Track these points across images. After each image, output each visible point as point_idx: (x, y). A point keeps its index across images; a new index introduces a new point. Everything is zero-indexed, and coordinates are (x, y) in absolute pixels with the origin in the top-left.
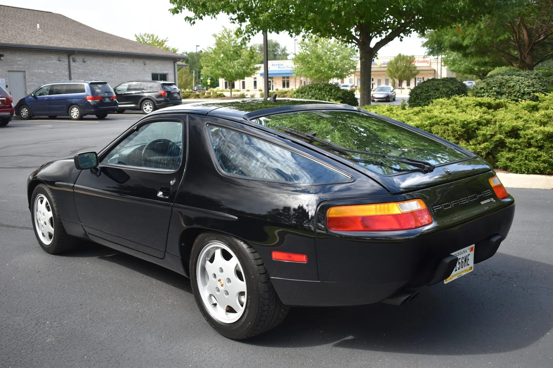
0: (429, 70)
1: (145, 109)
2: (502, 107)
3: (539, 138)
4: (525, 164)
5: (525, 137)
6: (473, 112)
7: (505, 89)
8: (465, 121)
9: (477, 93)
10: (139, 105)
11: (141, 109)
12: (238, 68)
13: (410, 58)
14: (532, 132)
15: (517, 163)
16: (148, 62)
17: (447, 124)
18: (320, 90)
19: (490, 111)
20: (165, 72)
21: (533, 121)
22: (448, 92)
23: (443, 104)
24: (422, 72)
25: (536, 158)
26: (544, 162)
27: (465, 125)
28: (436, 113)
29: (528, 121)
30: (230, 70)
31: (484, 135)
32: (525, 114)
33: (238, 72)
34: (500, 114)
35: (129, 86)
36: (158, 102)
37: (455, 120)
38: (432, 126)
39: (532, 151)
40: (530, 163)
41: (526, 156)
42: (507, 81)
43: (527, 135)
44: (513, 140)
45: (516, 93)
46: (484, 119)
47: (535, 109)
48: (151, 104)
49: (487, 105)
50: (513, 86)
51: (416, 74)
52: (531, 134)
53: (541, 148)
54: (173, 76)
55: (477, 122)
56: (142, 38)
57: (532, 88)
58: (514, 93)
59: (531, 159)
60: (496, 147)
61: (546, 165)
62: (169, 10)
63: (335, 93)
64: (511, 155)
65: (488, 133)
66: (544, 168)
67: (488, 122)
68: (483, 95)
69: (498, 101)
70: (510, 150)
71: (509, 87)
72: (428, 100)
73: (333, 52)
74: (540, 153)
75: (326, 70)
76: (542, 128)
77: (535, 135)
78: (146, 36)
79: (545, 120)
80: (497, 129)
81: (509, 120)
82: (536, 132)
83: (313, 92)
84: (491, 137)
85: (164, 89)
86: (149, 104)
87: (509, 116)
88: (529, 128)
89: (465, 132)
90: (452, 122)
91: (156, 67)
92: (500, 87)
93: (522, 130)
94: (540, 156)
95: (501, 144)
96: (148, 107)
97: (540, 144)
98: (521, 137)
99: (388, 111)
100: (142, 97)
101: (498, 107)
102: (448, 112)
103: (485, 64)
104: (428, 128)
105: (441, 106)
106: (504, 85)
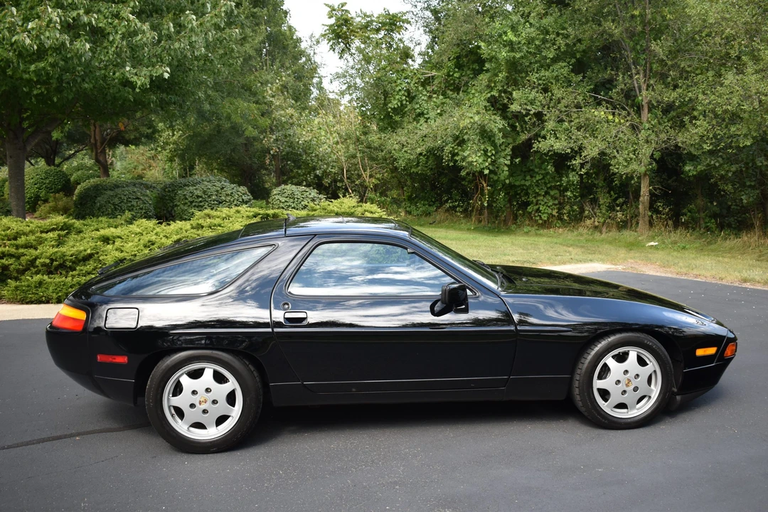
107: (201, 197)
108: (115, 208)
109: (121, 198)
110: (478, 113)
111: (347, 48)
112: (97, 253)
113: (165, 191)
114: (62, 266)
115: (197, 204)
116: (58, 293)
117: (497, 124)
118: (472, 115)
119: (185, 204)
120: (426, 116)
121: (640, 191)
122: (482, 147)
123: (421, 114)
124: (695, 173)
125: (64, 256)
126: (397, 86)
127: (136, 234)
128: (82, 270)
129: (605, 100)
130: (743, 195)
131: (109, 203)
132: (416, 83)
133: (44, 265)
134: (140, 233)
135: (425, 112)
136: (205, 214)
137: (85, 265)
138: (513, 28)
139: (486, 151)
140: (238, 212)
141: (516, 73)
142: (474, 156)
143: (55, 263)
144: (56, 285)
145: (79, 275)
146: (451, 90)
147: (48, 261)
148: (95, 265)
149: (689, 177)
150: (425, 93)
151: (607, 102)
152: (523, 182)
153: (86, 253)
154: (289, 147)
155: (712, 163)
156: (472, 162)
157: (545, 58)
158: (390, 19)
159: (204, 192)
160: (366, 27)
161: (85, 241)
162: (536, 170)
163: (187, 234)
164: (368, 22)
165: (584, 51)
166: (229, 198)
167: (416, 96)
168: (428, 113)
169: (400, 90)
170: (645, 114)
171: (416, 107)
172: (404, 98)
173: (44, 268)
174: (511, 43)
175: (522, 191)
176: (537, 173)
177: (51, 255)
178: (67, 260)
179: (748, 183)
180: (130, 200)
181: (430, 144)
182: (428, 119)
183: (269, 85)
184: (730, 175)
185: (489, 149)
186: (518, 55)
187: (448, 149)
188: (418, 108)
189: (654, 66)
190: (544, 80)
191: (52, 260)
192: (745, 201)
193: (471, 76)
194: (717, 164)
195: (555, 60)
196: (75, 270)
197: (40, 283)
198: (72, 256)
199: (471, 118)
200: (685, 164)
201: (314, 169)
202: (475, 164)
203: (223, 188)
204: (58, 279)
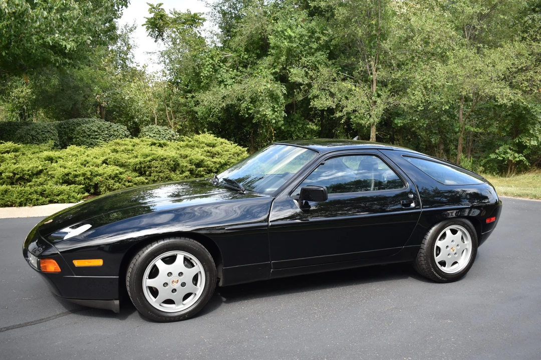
89: (174, 165)
90: (166, 158)
107: (97, 132)
108: (33, 138)
109: (36, 131)
110: (267, 82)
111: (161, 34)
112: (46, 169)
113: (60, 127)
114: (21, 179)
115: (94, 137)
116: (20, 199)
117: (280, 90)
118: (266, 84)
119: (83, 137)
120: (225, 83)
121: (370, 135)
122: (272, 105)
123: (223, 81)
124: (402, 124)
125: (23, 171)
126: (206, 62)
127: (73, 156)
128: (37, 182)
129: (348, 77)
130: (431, 139)
131: (28, 134)
132: (219, 60)
133: (8, 178)
134: (76, 155)
135: (225, 80)
136: (115, 143)
137: (37, 178)
138: (290, 27)
139: (273, 107)
140: (142, 141)
141: (292, 57)
142: (267, 111)
143: (17, 176)
144: (18, 192)
145: (34, 185)
146: (242, 66)
147: (11, 175)
148: (45, 178)
149: (397, 126)
150: (225, 67)
151: (351, 78)
152: (289, 129)
153: (38, 169)
154: (114, 102)
155: (414, 118)
156: (265, 114)
157: (311, 48)
158: (192, 17)
160: (175, 21)
161: (33, 160)
162: (298, 121)
163: (110, 156)
164: (178, 18)
165: (336, 45)
166: (116, 133)
167: (218, 69)
168: (227, 81)
169: (208, 65)
170: (375, 87)
171: (218, 77)
172: (211, 70)
173: (9, 180)
174: (290, 37)
175: (288, 135)
176: (298, 123)
177: (14, 170)
178: (26, 173)
179: (434, 131)
180: (43, 132)
181: (229, 102)
182: (225, 85)
183: (102, 58)
184: (425, 126)
185: (276, 106)
186: (295, 45)
187: (244, 105)
188: (220, 77)
189: (381, 57)
190: (310, 63)
191: (15, 174)
192: (433, 142)
193: (255, 58)
194: (417, 119)
195: (317, 50)
196: (30, 181)
197: (6, 191)
198: (28, 171)
199: (265, 85)
200: (395, 119)
201: (132, 118)
202: (268, 116)
203: (111, 126)
204: (18, 188)
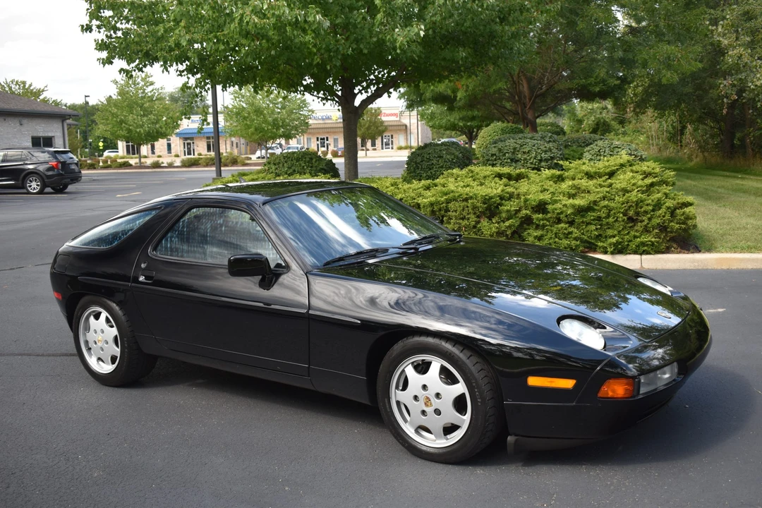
0: (398, 126)
1: (30, 186)
2: (523, 178)
3: (569, 212)
4: (555, 242)
5: (553, 212)
6: (493, 184)
7: (519, 156)
8: (486, 195)
9: (488, 160)
10: (20, 182)
11: (23, 187)
12: (148, 127)
13: (376, 110)
14: (561, 206)
15: (546, 242)
16: (25, 121)
17: (466, 200)
18: (298, 160)
19: (511, 183)
20: (50, 134)
21: (560, 193)
22: (453, 159)
23: (458, 176)
24: (391, 128)
25: (567, 236)
26: (576, 239)
27: (487, 200)
28: (452, 187)
29: (554, 194)
30: (138, 130)
31: (508, 211)
32: (551, 186)
33: (149, 132)
34: (523, 186)
35: (5, 155)
36: (49, 177)
37: (475, 194)
38: (448, 203)
39: (562, 228)
40: (561, 241)
41: (556, 234)
42: (521, 146)
43: (556, 209)
44: (540, 216)
45: (532, 160)
46: (507, 193)
47: (560, 179)
48: (38, 180)
49: (507, 176)
50: (528, 152)
51: (383, 132)
52: (560, 208)
53: (571, 223)
54: (61, 140)
55: (499, 196)
56: (8, 86)
57: (549, 153)
58: (530, 160)
59: (561, 236)
60: (522, 223)
61: (578, 243)
62: (98, 59)
63: (316, 164)
64: (539, 233)
65: (513, 209)
66: (576, 246)
67: (511, 196)
68: (494, 163)
69: (518, 171)
70: (537, 227)
71: (524, 153)
72: (430, 169)
73: (277, 104)
74: (571, 229)
75: (270, 127)
76: (571, 201)
77: (565, 209)
78: (14, 83)
79: (573, 192)
80: (522, 204)
81: (534, 193)
82: (565, 205)
83: (289, 162)
84: (516, 213)
85: (56, 158)
86: (36, 180)
87: (534, 188)
88: (556, 202)
89: (487, 209)
90: (471, 198)
91: (38, 127)
92: (513, 153)
93: (550, 203)
94: (571, 233)
95: (528, 221)
96: (34, 184)
97: (570, 220)
98: (549, 212)
99: (392, 185)
100: (24, 170)
101: (519, 177)
102: (464, 186)
103: (473, 118)
104: (444, 205)
105: (456, 179)
106: (518, 151)
159: (500, 150)
